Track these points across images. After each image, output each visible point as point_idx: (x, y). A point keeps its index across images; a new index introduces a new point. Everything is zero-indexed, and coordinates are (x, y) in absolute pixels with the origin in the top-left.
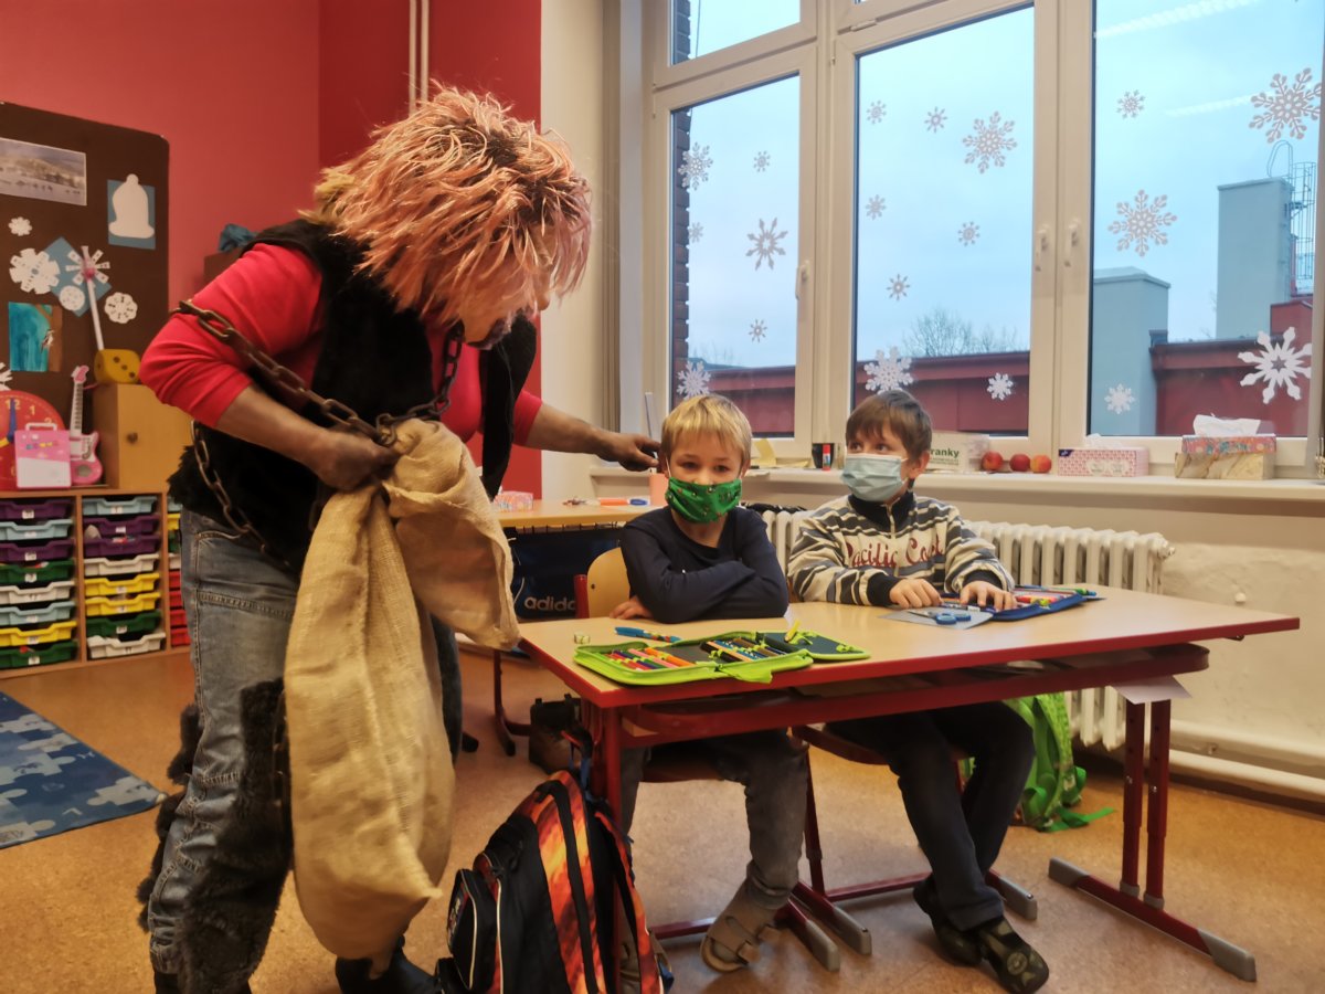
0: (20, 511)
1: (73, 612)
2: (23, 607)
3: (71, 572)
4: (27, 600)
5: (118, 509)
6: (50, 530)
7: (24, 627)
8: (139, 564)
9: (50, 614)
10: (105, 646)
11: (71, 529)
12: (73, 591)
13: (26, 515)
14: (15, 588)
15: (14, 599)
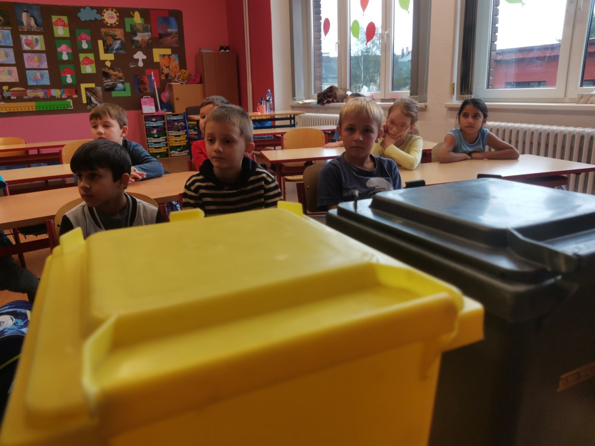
0: (152, 119)
1: (167, 145)
2: (155, 143)
3: (165, 135)
4: (155, 141)
5: (175, 118)
6: (160, 123)
7: (156, 148)
8: (182, 133)
9: (162, 145)
10: (175, 153)
11: (164, 123)
12: (166, 139)
13: (154, 120)
14: (152, 138)
15: (153, 141)
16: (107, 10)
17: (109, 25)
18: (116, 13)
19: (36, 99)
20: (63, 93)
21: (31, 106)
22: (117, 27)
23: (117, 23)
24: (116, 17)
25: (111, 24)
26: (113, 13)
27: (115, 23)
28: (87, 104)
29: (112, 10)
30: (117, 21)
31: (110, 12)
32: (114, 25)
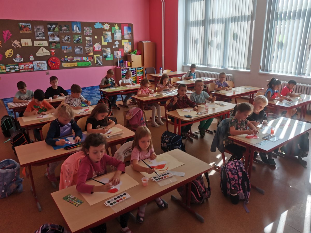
5: (132, 69)
8: (134, 76)
16: (105, 24)
17: (106, 30)
18: (109, 25)
19: (77, 61)
20: (87, 59)
21: (76, 64)
22: (109, 31)
23: (109, 29)
24: (108, 26)
25: (107, 30)
26: (108, 25)
27: (108, 29)
28: (97, 63)
29: (107, 24)
30: (109, 28)
31: (106, 24)
32: (108, 30)
